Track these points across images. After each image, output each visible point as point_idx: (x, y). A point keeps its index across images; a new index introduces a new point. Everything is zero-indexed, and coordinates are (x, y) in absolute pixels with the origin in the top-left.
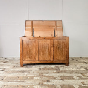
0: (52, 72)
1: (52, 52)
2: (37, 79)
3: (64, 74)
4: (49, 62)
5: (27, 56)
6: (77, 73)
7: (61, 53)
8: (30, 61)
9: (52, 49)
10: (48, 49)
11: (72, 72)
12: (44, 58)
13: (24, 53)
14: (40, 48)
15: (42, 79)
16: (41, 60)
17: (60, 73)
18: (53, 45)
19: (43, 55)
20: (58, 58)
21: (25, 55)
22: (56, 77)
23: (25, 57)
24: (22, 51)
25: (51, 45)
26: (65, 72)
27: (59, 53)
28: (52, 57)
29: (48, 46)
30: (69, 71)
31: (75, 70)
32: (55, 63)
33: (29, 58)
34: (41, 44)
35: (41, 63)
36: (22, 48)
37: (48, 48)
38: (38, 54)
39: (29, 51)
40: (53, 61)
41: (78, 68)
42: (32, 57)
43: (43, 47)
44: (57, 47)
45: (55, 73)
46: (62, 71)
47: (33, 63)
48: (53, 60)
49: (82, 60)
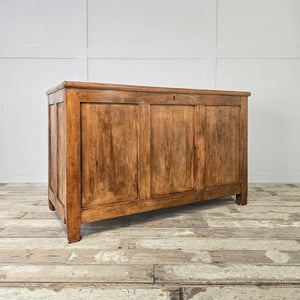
0: (177, 234)
3: (227, 241)
5: (101, 184)
6: (278, 237)
10: (187, 142)
11: (258, 234)
12: (172, 185)
13: (87, 167)
15: (133, 261)
16: (160, 192)
17: (209, 240)
19: (168, 169)
20: (217, 179)
21: (91, 179)
22: (193, 255)
23: (92, 191)
26: (229, 233)
28: (200, 175)
30: (247, 230)
31: (272, 226)
33: (111, 190)
39: (112, 158)
40: (202, 192)
42: (123, 184)
43: (170, 135)
45: (187, 236)
46: (216, 230)
48: (202, 188)
49: (293, 192)
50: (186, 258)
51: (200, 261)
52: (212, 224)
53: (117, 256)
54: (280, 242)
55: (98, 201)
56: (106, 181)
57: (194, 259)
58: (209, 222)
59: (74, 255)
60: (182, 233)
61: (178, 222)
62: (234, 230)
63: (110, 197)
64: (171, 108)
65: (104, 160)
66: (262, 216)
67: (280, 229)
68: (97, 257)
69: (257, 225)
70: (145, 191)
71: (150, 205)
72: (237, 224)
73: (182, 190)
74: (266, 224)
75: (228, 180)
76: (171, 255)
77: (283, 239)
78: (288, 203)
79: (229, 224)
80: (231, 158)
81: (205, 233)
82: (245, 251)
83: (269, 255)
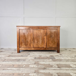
0: (48, 60)
1: (45, 40)
2: (32, 67)
3: (60, 62)
4: (43, 49)
5: (23, 44)
7: (53, 41)
8: (26, 48)
9: (45, 37)
11: (68, 61)
12: (38, 46)
13: (20, 40)
14: (34, 37)
16: (35, 47)
17: (56, 62)
18: (46, 34)
19: (37, 42)
20: (50, 46)
21: (21, 43)
22: (53, 65)
23: (21, 45)
24: (19, 39)
25: (45, 34)
26: (60, 60)
27: (51, 41)
28: (45, 44)
29: (41, 35)
31: (71, 59)
32: (48, 50)
33: (25, 45)
34: (36, 34)
35: (35, 50)
36: (18, 36)
37: (41, 36)
38: (32, 42)
39: (25, 39)
41: (72, 57)
42: (27, 44)
43: (38, 35)
44: (49, 36)
45: (51, 61)
47: (28, 49)
48: (46, 47)
49: (74, 50)
51: (55, 67)
53: (35, 66)
55: (22, 47)
56: (24, 43)
57: (53, 67)
58: (55, 57)
59: (24, 66)
61: (48, 57)
62: (62, 59)
63: (25, 46)
64: (38, 30)
65: (24, 39)
66: (68, 56)
67: (73, 59)
68: (30, 66)
69: (67, 58)
70: (32, 46)
71: (33, 49)
72: (62, 58)
73: (41, 47)
74: (69, 58)
75: (54, 46)
76: (48, 66)
77: (74, 61)
78: (74, 53)
79: (60, 58)
80: (54, 41)
81: (55, 60)
82: (65, 64)
83: (71, 65)
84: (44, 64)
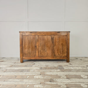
0: (56, 71)
2: (38, 78)
3: (70, 72)
6: (84, 71)
11: (78, 71)
15: (45, 78)
17: (65, 72)
22: (61, 76)
30: (75, 69)
31: (82, 68)
41: (84, 67)
45: (59, 71)
46: (66, 70)
50: (59, 77)
51: (63, 78)
52: (65, 68)
53: (40, 77)
54: (84, 73)
58: (64, 67)
59: (28, 77)
60: (57, 71)
61: (55, 67)
62: (71, 69)
66: (79, 66)
68: (35, 77)
69: (77, 68)
74: (80, 68)
76: (55, 76)
78: (85, 62)
82: (75, 75)
83: (82, 76)
84: (51, 75)
